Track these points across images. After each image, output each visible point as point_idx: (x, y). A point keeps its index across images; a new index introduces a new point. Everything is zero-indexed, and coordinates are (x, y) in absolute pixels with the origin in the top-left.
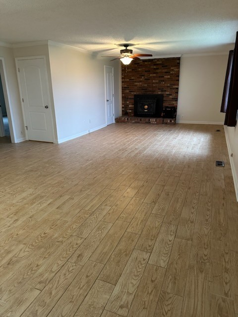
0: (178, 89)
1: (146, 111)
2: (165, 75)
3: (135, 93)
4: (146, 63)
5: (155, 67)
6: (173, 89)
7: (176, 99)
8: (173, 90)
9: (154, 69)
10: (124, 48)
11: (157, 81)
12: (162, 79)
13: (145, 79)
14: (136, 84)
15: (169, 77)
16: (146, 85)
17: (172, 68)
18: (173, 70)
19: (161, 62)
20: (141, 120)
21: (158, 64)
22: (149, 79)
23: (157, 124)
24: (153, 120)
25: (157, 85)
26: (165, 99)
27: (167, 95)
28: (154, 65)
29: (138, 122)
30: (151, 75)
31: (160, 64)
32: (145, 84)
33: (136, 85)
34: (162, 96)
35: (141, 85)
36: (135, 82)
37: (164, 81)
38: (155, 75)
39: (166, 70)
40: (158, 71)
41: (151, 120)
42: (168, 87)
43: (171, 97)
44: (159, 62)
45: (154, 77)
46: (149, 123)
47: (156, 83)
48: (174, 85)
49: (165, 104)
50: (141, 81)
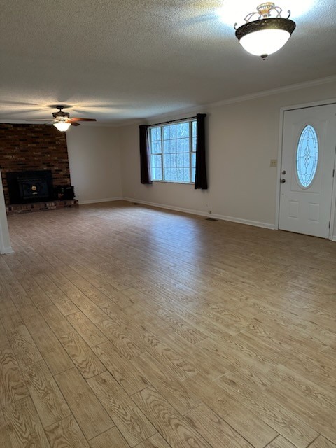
0: (68, 163)
1: (34, 193)
2: (50, 146)
3: (7, 171)
4: (19, 129)
5: (33, 135)
6: (63, 163)
7: (68, 176)
8: (63, 165)
9: (33, 137)
10: (57, 110)
11: (40, 153)
12: (46, 150)
13: (21, 151)
14: (7, 157)
15: (55, 148)
16: (24, 159)
17: (57, 137)
18: (58, 140)
19: (41, 129)
20: (33, 207)
21: (37, 132)
22: (27, 151)
23: (58, 208)
24: (51, 205)
25: (40, 158)
26: (54, 176)
27: (56, 170)
28: (32, 132)
29: (29, 211)
30: (29, 145)
31: (40, 132)
32: (22, 157)
33: (8, 159)
34: (49, 172)
35: (16, 159)
36: (6, 154)
37: (48, 153)
38: (35, 145)
39: (49, 140)
40: (39, 140)
41: (48, 205)
42: (55, 160)
43: (62, 173)
44: (38, 129)
45: (33, 147)
46: (46, 209)
47: (39, 156)
48: (64, 158)
49: (56, 183)
50: (14, 154)
